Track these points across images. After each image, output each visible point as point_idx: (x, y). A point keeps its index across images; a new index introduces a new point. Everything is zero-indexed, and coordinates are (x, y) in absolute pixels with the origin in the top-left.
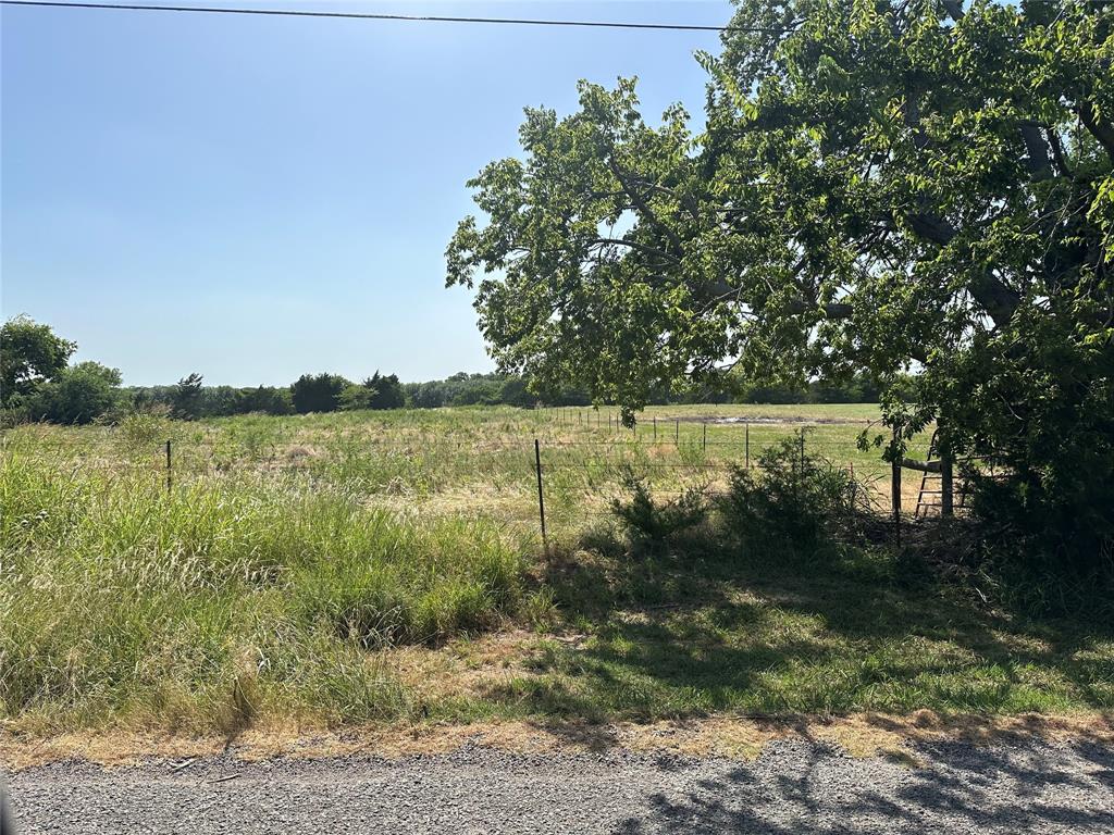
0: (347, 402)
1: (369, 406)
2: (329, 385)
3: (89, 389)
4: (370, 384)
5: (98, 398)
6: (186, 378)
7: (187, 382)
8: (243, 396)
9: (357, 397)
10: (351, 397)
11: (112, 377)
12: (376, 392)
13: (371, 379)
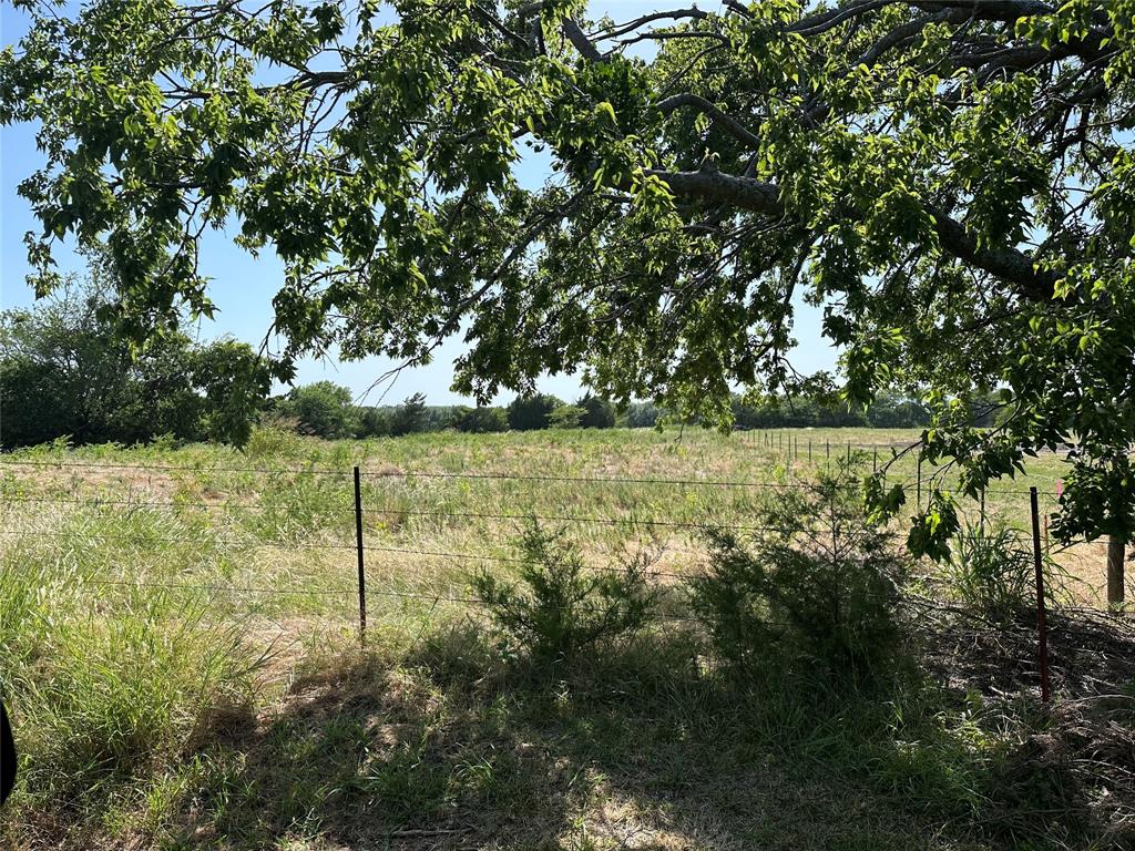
0: (558, 421)
1: (580, 424)
2: (542, 405)
3: (320, 406)
4: (581, 404)
5: (328, 414)
6: (411, 397)
7: (412, 401)
8: (463, 414)
9: (568, 416)
10: (561, 416)
11: (342, 395)
12: (586, 412)
13: (583, 398)
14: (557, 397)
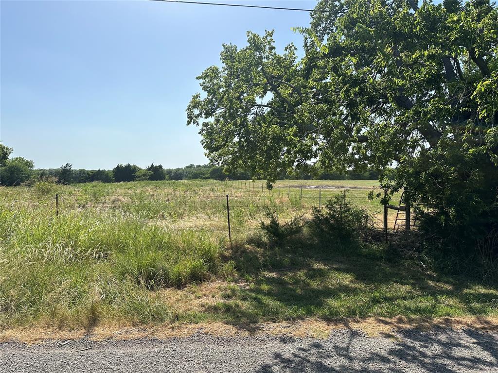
0: (139, 177)
1: (150, 179)
2: (130, 169)
3: (19, 170)
4: (149, 169)
5: (23, 174)
6: (64, 165)
7: (65, 167)
8: (91, 174)
9: (143, 175)
10: (141, 175)
11: (29, 164)
12: (152, 173)
13: (150, 166)
14: (138, 166)
